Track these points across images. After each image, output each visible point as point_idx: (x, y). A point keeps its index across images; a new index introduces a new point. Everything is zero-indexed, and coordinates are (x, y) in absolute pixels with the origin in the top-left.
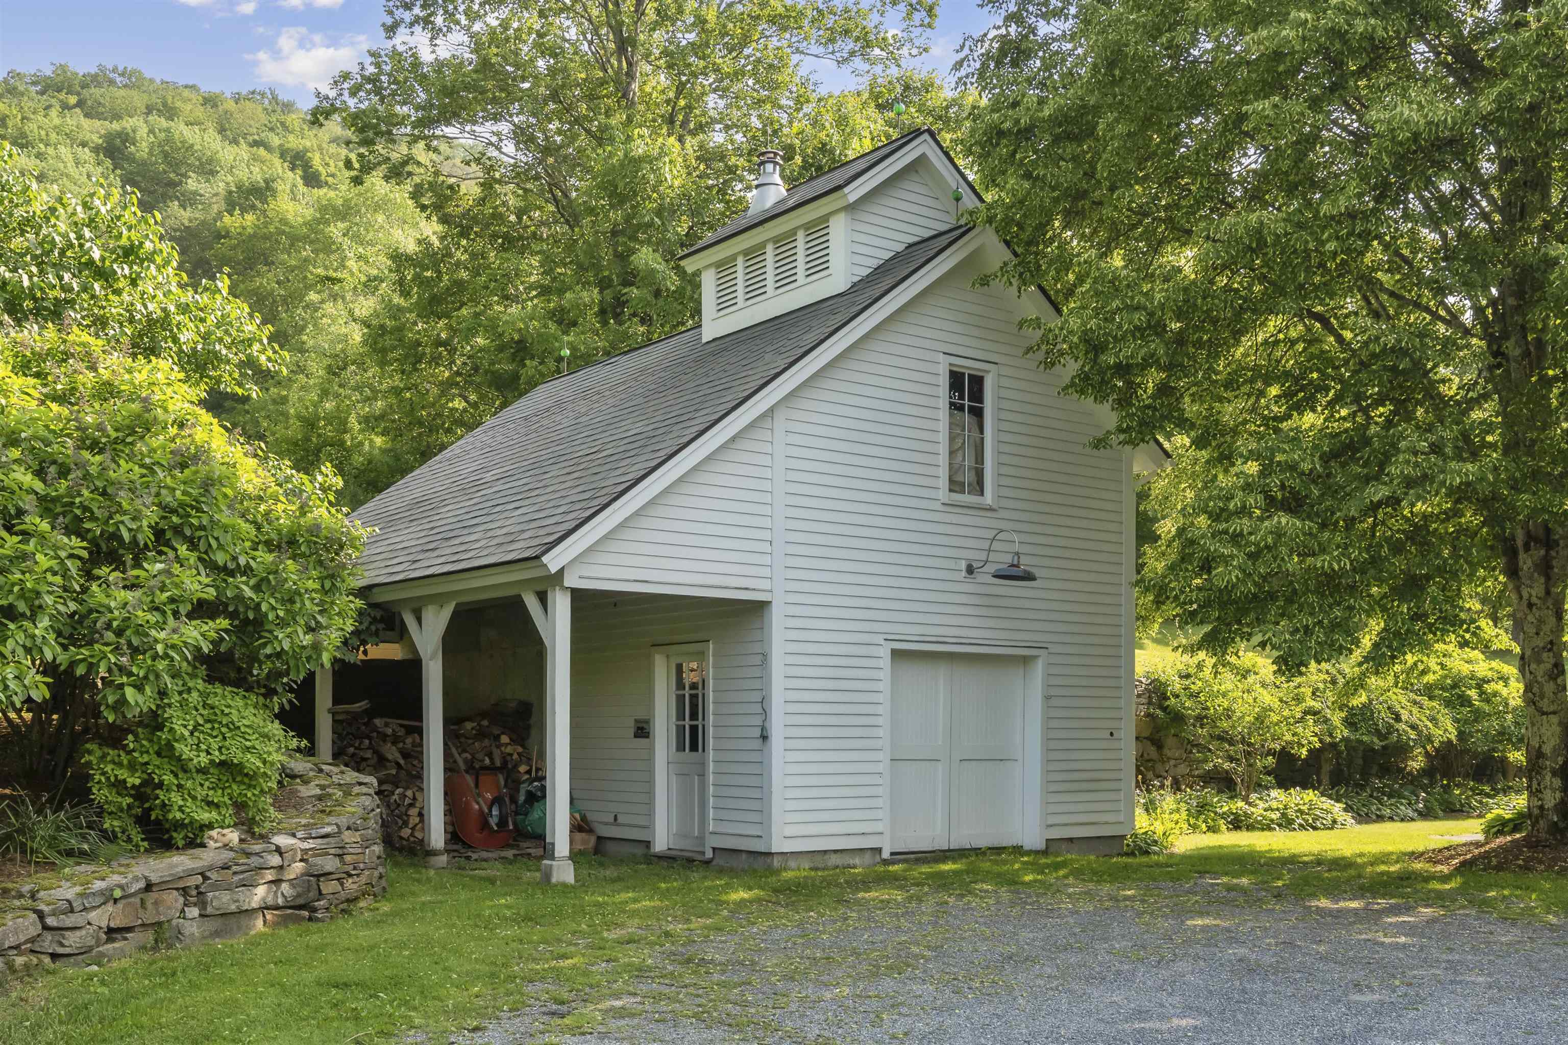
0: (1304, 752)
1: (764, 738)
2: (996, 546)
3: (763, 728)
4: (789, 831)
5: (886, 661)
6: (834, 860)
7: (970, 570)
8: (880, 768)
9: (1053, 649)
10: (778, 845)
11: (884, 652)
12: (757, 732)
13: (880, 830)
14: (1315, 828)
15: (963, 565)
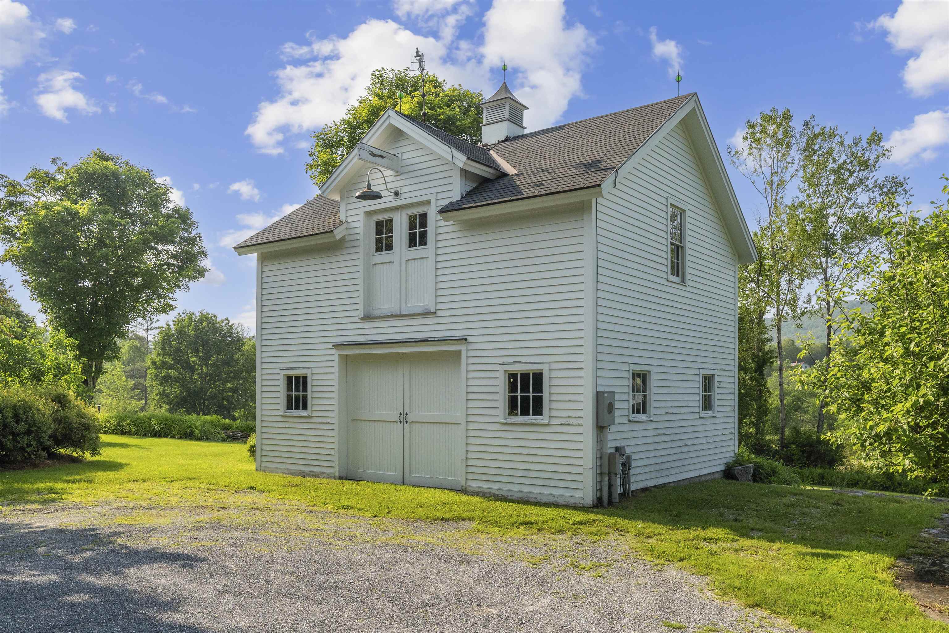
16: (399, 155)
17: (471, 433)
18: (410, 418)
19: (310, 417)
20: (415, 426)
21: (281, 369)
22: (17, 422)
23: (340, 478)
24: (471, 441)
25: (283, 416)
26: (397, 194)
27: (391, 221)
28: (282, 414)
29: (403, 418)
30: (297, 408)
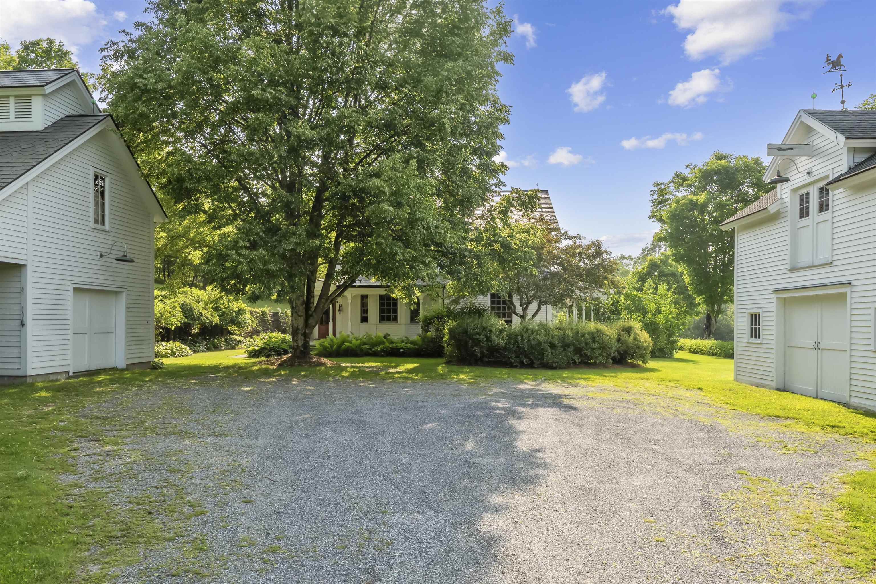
0: (173, 328)
1: (22, 324)
2: (114, 248)
3: (22, 321)
4: (35, 365)
5: (71, 293)
6: (52, 377)
7: (101, 256)
8: (69, 337)
9: (129, 289)
10: (30, 372)
11: (70, 288)
12: (19, 322)
13: (69, 363)
14: (183, 356)
15: (99, 254)
16: (811, 143)
17: (854, 359)
18: (821, 346)
19: (761, 344)
20: (825, 351)
21: (747, 309)
22: (594, 341)
23: (778, 389)
24: (854, 365)
25: (748, 343)
26: (809, 173)
27: (808, 194)
28: (747, 341)
29: (817, 346)
30: (756, 337)
